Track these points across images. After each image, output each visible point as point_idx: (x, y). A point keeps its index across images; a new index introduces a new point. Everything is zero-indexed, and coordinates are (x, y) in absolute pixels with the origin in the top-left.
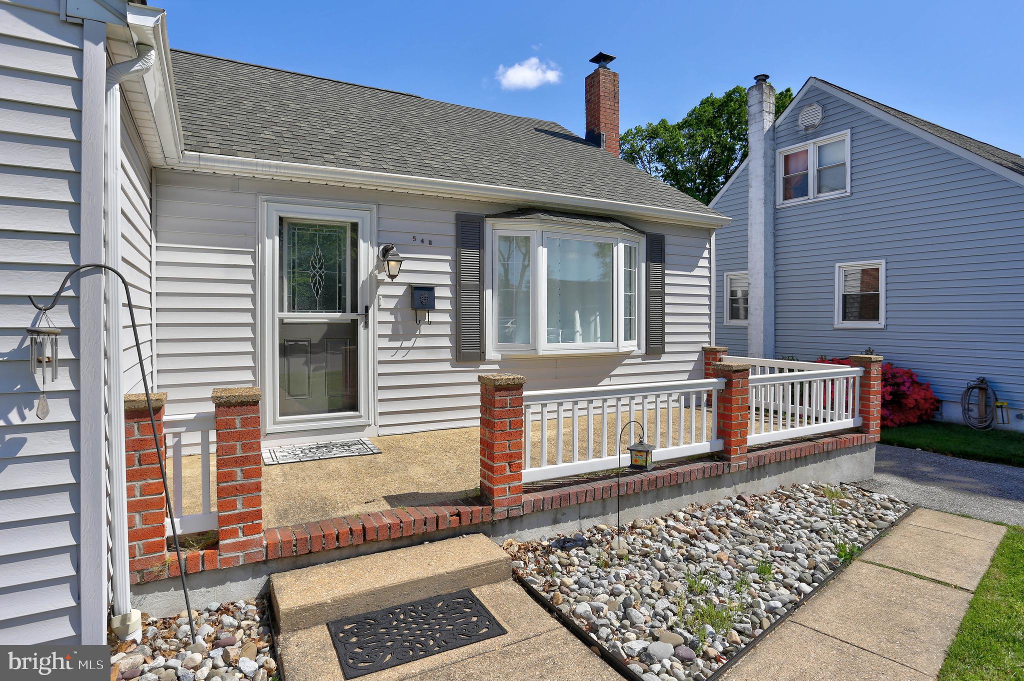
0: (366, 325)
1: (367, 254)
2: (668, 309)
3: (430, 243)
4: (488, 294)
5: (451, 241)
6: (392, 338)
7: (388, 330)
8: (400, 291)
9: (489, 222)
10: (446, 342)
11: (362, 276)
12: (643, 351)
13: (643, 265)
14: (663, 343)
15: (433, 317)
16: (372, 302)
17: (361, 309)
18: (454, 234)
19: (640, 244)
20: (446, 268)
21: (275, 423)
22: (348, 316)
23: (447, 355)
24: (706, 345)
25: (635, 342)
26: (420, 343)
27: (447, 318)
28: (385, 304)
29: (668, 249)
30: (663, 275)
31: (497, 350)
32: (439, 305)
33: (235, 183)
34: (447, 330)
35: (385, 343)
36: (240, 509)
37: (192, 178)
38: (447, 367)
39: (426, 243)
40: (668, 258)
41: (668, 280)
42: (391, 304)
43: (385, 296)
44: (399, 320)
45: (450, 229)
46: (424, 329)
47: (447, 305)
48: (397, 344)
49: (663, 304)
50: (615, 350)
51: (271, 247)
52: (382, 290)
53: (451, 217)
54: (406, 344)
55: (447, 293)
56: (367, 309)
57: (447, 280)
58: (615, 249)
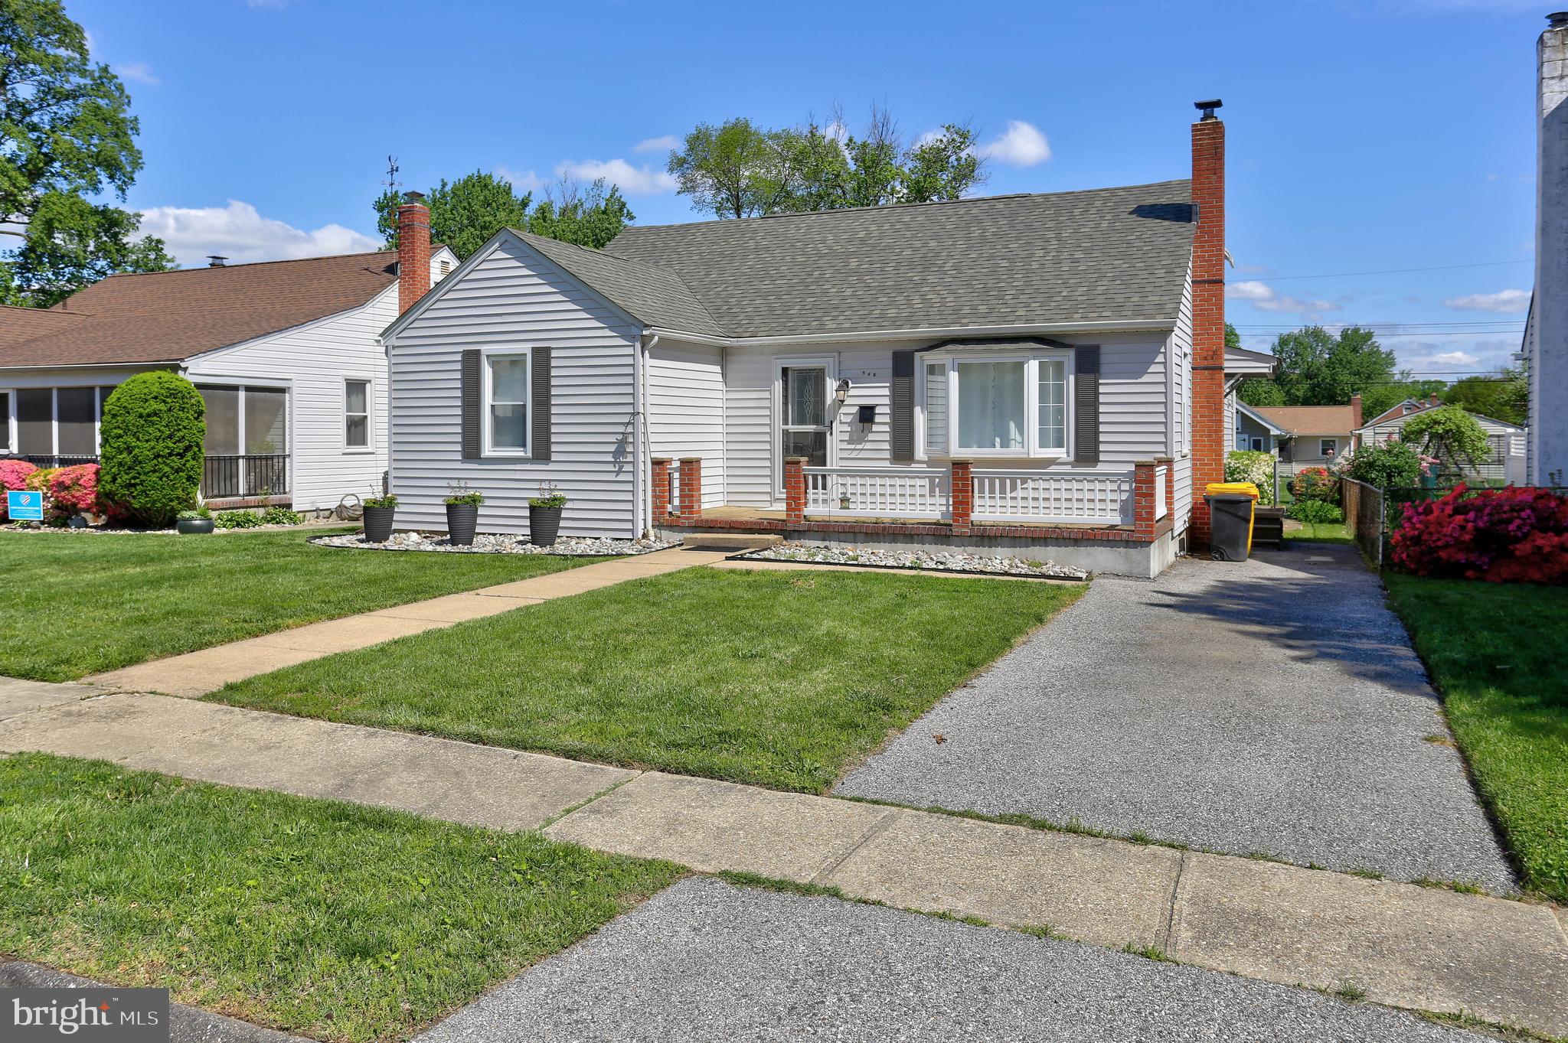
0: (831, 434)
1: (831, 385)
2: (1102, 419)
3: (875, 375)
4: (917, 410)
5: (890, 371)
6: (849, 442)
7: (846, 437)
8: (855, 410)
9: (917, 355)
10: (887, 446)
11: (829, 401)
12: (1072, 458)
13: (1072, 378)
14: (1097, 452)
15: (875, 428)
16: (835, 418)
17: (827, 423)
18: (891, 366)
19: (1069, 358)
20: (887, 392)
21: (780, 493)
22: (820, 428)
23: (887, 455)
24: (1163, 455)
25: (1064, 450)
26: (868, 446)
27: (887, 428)
28: (844, 419)
29: (1105, 359)
30: (1097, 385)
31: (926, 452)
32: (877, 419)
33: (761, 350)
34: (887, 437)
35: (845, 446)
36: (687, 504)
37: (741, 349)
38: (887, 464)
39: (872, 375)
40: (1104, 369)
41: (1102, 389)
42: (849, 419)
43: (844, 414)
44: (854, 429)
45: (889, 364)
46: (871, 437)
47: (887, 419)
48: (853, 447)
49: (1097, 413)
50: (1025, 456)
51: (778, 385)
52: (843, 410)
53: (890, 355)
54: (859, 447)
55: (887, 410)
56: (832, 423)
57: (887, 401)
58: (1026, 366)
